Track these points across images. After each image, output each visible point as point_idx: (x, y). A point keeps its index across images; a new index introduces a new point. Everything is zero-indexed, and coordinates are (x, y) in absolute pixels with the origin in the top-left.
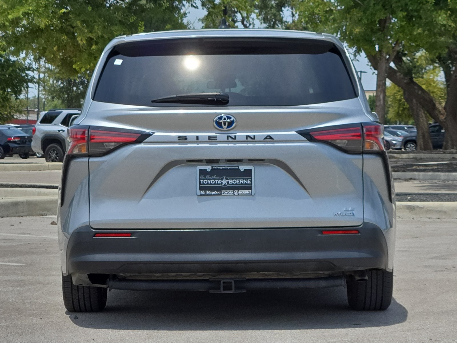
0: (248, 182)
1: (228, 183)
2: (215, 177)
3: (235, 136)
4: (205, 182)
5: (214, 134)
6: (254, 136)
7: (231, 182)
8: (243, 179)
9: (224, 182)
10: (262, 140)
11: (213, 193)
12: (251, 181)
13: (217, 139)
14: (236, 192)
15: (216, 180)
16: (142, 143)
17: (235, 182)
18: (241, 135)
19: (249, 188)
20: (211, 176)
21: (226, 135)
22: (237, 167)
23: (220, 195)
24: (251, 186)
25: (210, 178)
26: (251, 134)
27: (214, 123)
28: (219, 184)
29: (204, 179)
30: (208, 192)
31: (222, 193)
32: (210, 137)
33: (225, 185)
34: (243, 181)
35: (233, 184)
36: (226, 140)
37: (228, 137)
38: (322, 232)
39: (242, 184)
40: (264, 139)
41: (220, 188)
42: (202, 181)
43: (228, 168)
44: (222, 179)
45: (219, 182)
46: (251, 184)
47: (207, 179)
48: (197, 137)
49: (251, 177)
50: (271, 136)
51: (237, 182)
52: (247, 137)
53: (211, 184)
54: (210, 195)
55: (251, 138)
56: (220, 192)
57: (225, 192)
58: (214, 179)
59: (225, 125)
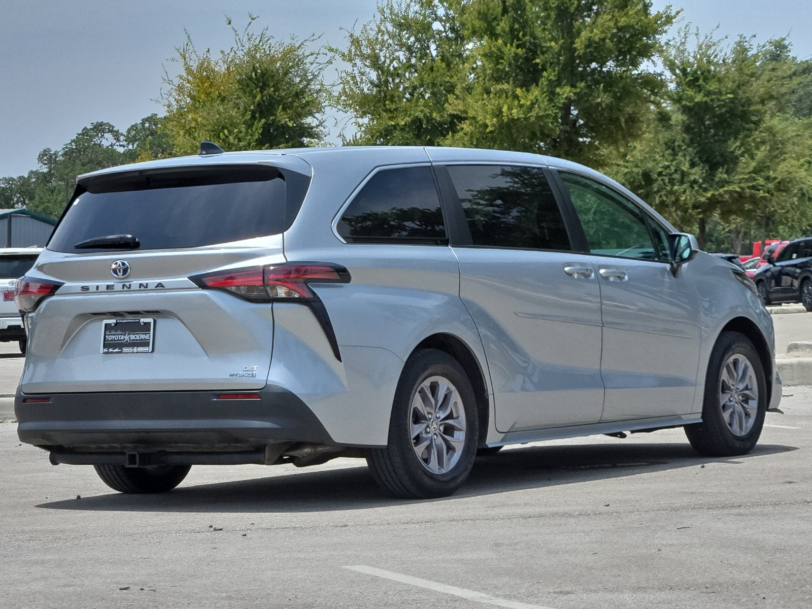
0: (147, 337)
1: (130, 338)
2: (119, 333)
3: (130, 285)
4: (109, 338)
5: (112, 283)
6: (147, 284)
7: (132, 337)
8: (143, 334)
9: (127, 338)
10: (154, 288)
11: (115, 351)
12: (149, 337)
13: (114, 289)
14: (135, 349)
15: (120, 336)
16: (54, 296)
17: (136, 337)
18: (135, 283)
19: (147, 344)
20: (116, 331)
21: (122, 284)
22: (138, 321)
23: (121, 352)
24: (149, 342)
25: (114, 333)
26: (144, 282)
27: (111, 271)
28: (121, 340)
29: (109, 335)
30: (111, 350)
31: (123, 351)
32: (108, 287)
33: (126, 341)
34: (143, 337)
35: (134, 340)
36: (121, 289)
37: (124, 286)
38: (218, 396)
39: (142, 339)
40: (156, 287)
41: (122, 345)
42: (107, 336)
43: (130, 321)
44: (125, 335)
45: (122, 338)
46: (149, 340)
47: (111, 335)
48: (98, 287)
49: (150, 331)
50: (163, 283)
51: (138, 338)
52: (141, 285)
53: (114, 340)
54: (112, 353)
55: (144, 286)
56: (122, 349)
57: (125, 350)
58: (118, 335)
59: (120, 272)
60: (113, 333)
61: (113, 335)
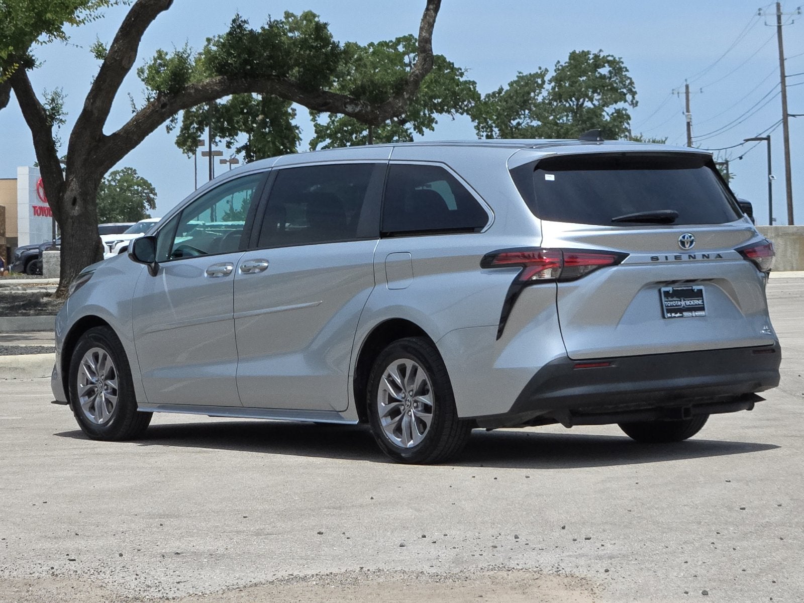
0: (701, 301)
1: (685, 303)
2: (675, 299)
3: (695, 256)
4: (670, 304)
5: (678, 254)
6: (708, 255)
7: (688, 303)
8: (697, 300)
9: (683, 303)
10: (714, 259)
11: (677, 315)
12: (703, 302)
13: (681, 259)
14: (694, 314)
15: (677, 302)
16: (620, 265)
17: (690, 303)
18: (699, 254)
19: (702, 309)
20: (672, 297)
22: (691, 288)
23: (682, 317)
24: (704, 307)
25: (672, 300)
26: (706, 253)
27: (679, 243)
28: (679, 306)
30: (673, 315)
31: (683, 315)
32: (676, 257)
33: (684, 307)
34: (696, 302)
35: (689, 305)
36: (688, 260)
37: (689, 256)
39: (696, 305)
40: (716, 258)
41: (681, 310)
42: (666, 303)
43: (684, 288)
44: (681, 301)
45: (679, 303)
46: (703, 305)
47: (669, 301)
48: (667, 258)
49: (702, 297)
50: (721, 255)
51: (692, 303)
52: (704, 256)
53: (673, 306)
54: (675, 317)
55: (706, 257)
56: (682, 314)
57: (685, 314)
58: (675, 301)
59: (687, 244)
60: (670, 299)
61: (671, 301)
